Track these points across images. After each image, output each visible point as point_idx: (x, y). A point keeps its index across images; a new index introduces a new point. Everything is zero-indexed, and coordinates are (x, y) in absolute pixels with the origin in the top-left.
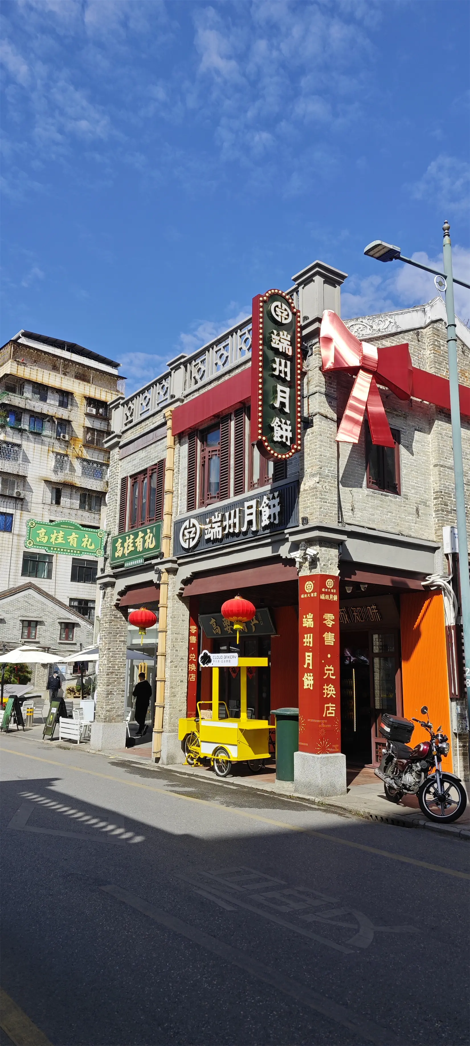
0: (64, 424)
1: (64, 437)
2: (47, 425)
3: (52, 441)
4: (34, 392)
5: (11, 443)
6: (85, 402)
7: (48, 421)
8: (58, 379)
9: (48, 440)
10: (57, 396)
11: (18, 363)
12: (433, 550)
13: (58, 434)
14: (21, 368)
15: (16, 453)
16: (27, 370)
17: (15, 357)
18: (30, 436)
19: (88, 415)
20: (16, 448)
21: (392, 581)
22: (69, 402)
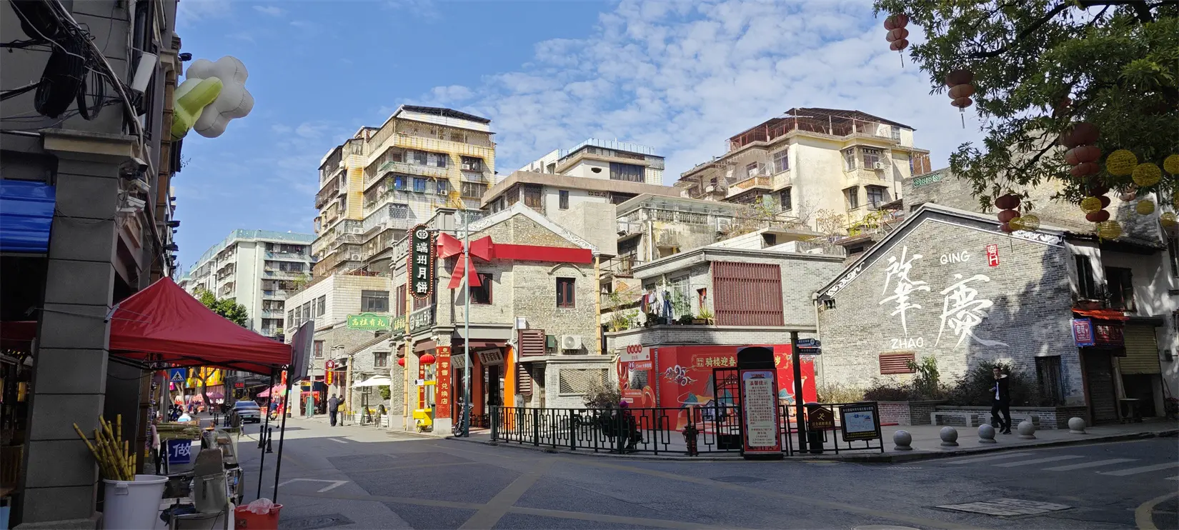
0: (443, 182)
1: (443, 193)
2: (429, 184)
3: (434, 197)
4: (415, 158)
5: (398, 204)
6: (460, 160)
7: (429, 181)
8: (435, 143)
9: (430, 197)
10: (435, 158)
11: (400, 135)
12: (511, 328)
13: (439, 190)
14: (403, 139)
15: (405, 212)
16: (408, 140)
17: (397, 130)
18: (415, 195)
19: (463, 171)
20: (403, 208)
21: (486, 344)
22: (447, 162)
